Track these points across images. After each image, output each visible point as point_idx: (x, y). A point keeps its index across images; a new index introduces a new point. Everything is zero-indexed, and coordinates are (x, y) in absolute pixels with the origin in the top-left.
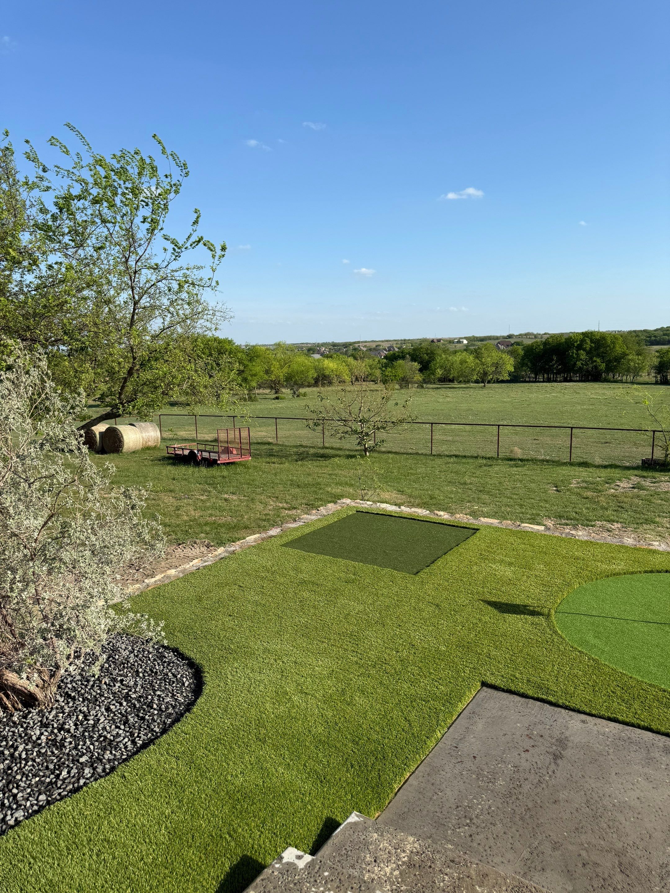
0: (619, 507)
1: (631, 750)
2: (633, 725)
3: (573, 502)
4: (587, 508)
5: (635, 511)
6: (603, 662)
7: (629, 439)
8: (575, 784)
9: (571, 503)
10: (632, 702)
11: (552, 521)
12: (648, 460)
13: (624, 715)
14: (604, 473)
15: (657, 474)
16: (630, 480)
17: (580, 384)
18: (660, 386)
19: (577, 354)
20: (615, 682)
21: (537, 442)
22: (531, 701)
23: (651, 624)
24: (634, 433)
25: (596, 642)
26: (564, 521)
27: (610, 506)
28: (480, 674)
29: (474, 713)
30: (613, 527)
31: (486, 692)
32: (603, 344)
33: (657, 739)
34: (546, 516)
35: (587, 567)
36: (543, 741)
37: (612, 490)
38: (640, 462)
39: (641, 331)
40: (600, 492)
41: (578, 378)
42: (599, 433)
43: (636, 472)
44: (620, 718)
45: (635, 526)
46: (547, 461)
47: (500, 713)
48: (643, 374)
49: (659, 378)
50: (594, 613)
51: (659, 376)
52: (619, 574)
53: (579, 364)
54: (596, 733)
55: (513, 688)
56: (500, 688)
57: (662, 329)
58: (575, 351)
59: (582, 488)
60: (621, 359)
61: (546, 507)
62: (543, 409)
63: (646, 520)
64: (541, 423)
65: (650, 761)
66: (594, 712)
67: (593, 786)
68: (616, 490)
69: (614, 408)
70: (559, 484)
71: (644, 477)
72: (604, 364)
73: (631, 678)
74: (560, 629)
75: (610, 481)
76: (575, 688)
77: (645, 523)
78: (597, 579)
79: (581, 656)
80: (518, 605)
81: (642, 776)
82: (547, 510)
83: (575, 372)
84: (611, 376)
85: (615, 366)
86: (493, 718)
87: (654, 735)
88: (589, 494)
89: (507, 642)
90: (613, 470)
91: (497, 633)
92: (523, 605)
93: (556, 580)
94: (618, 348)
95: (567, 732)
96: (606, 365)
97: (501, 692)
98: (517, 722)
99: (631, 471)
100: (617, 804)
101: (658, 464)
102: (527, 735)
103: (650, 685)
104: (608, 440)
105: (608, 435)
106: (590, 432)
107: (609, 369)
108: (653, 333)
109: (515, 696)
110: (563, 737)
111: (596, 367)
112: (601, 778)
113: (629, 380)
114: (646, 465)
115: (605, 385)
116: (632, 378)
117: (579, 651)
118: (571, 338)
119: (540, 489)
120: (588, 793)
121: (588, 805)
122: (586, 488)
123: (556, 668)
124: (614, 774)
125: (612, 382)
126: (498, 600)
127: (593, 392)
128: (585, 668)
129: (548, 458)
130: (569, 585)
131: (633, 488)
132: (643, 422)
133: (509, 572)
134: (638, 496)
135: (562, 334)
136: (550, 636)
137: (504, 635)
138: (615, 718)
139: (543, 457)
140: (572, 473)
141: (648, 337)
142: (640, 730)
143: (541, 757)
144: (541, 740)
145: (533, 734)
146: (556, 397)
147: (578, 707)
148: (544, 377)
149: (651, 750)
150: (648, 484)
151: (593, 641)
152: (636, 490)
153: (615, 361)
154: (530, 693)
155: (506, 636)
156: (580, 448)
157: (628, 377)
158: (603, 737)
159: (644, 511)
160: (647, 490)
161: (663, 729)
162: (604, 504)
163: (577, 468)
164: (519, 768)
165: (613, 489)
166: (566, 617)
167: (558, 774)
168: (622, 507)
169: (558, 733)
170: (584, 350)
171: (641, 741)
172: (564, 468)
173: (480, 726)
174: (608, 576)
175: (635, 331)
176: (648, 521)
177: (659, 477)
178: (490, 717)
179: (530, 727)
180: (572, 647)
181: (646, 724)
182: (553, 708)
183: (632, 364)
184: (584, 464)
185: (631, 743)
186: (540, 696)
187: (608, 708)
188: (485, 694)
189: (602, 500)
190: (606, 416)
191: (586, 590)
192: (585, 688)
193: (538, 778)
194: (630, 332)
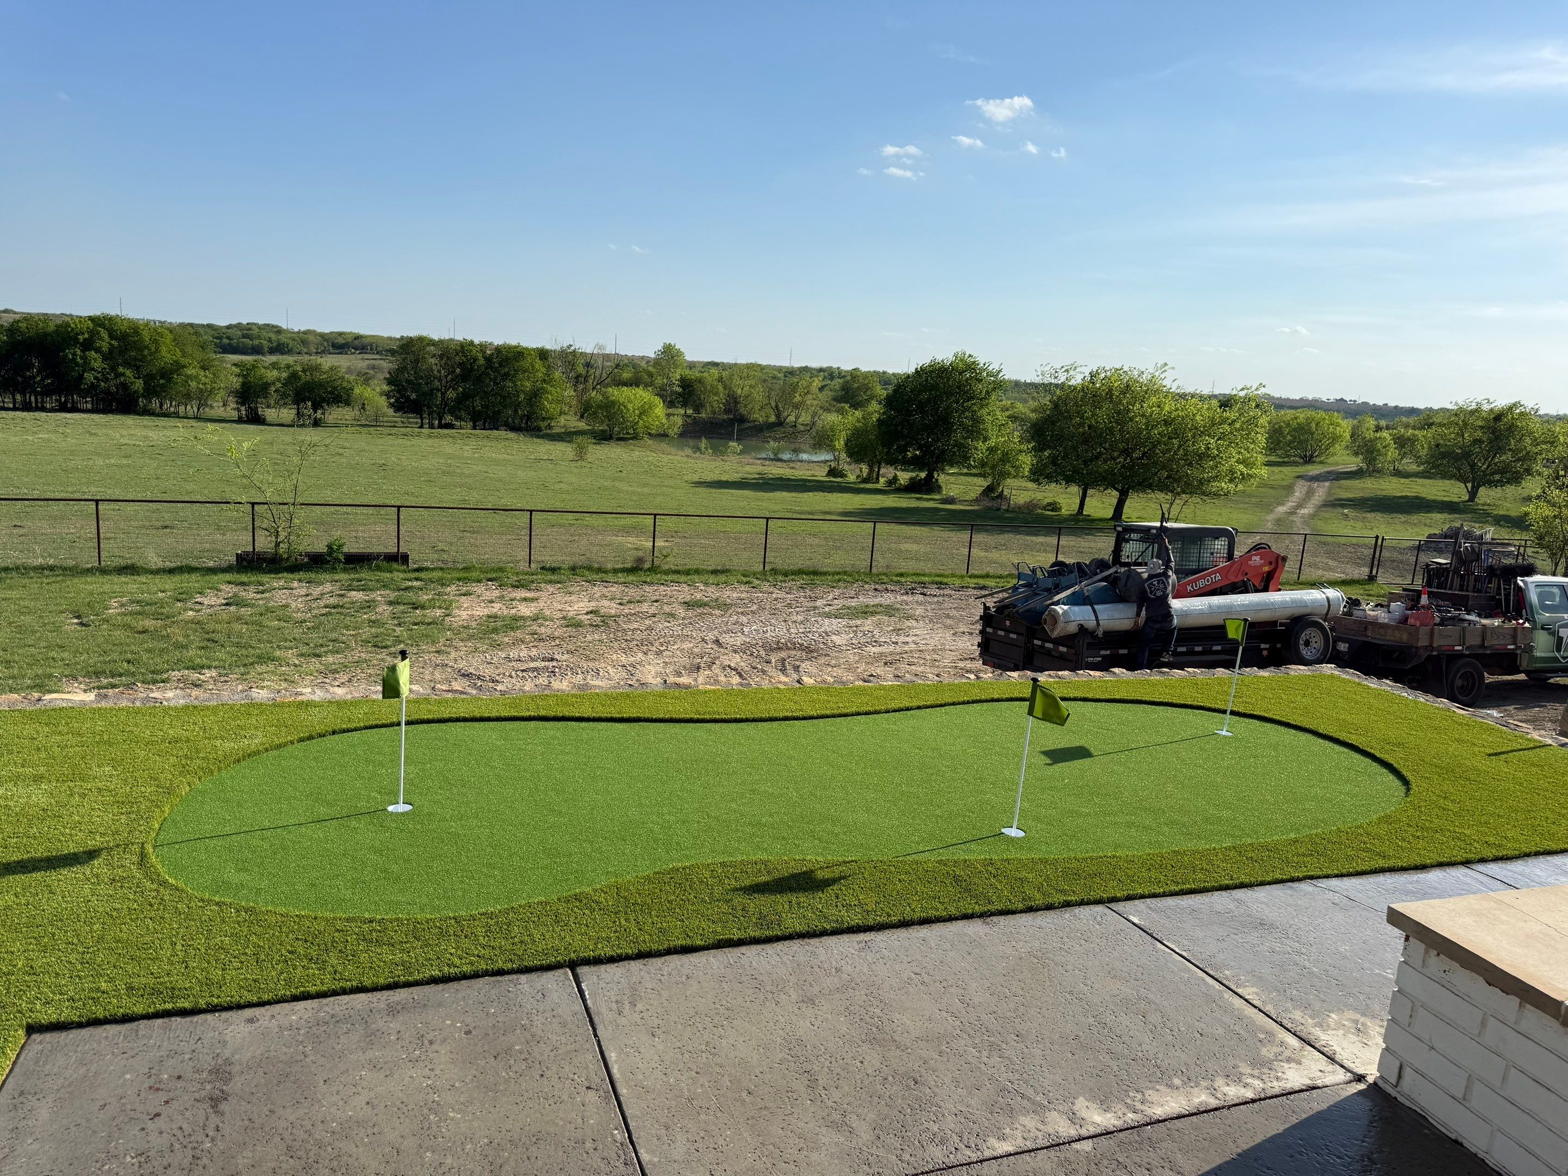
0: (208, 640)
1: (339, 1033)
2: (334, 993)
3: (117, 642)
4: (149, 651)
5: (238, 645)
6: (263, 909)
7: (207, 518)
8: (260, 1131)
9: (114, 645)
10: (325, 957)
11: (81, 683)
12: (247, 553)
13: (318, 982)
14: (171, 583)
15: (265, 578)
16: (220, 590)
17: (96, 417)
18: (247, 426)
19: (84, 358)
20: (291, 935)
21: (22, 531)
22: (143, 1023)
23: (327, 823)
24: (215, 508)
25: (244, 876)
26: (105, 681)
27: (191, 642)
28: (20, 1012)
29: (22, 1093)
30: (202, 677)
31: (41, 1043)
32: (135, 342)
33: (375, 1000)
34: (66, 676)
35: (198, 751)
36: (184, 1084)
37: (191, 613)
38: (233, 559)
39: (203, 326)
40: (168, 617)
41: (89, 406)
42: (148, 511)
43: (228, 577)
44: (312, 990)
45: (242, 670)
46: (51, 568)
47: (82, 1071)
48: (215, 404)
49: (244, 412)
50: (227, 830)
51: (243, 408)
52: (257, 753)
53: (89, 377)
54: (276, 1030)
55: (100, 1014)
56: (72, 1023)
57: (239, 326)
58: (79, 352)
59: (131, 613)
60: (172, 373)
61: (63, 660)
62: (24, 465)
63: (259, 657)
64: (24, 492)
65: (372, 1037)
66: (266, 997)
67: (291, 1118)
68: (198, 611)
69: (169, 463)
70: (84, 610)
71: (243, 584)
72: (141, 381)
73: (316, 918)
74: (170, 875)
75: (184, 596)
76: (223, 970)
77: (257, 663)
78: (220, 769)
79: (222, 911)
80: (75, 854)
81: (366, 1066)
82: (68, 665)
83: (84, 394)
84: (155, 404)
85: (163, 386)
86: (69, 1085)
87: (370, 995)
88: (149, 623)
89: (66, 932)
90: (187, 576)
91: (39, 920)
92: (84, 853)
93: (143, 789)
94: (164, 351)
95: (226, 1051)
96: (145, 383)
97: (74, 1031)
98: (124, 1074)
99: (221, 576)
100: (338, 1129)
101: (265, 560)
102: (150, 1088)
103: (348, 920)
104: (168, 523)
105: (167, 513)
106: (130, 507)
107: (150, 392)
108: (224, 330)
109: (108, 1027)
110: (220, 1061)
111: (124, 386)
112: (303, 1101)
113: (191, 414)
114: (245, 563)
115: (147, 420)
116: (196, 410)
117: (217, 904)
118: (68, 325)
119: (45, 625)
120: (287, 1135)
121: (292, 1153)
122: (140, 613)
123: (179, 947)
124: (322, 1082)
125: (158, 415)
126: (25, 857)
127: (125, 433)
128: (235, 928)
129: (51, 562)
130: (170, 791)
131: (227, 604)
132: (227, 489)
133: (39, 796)
134: (239, 619)
135: (46, 317)
136: (154, 894)
137: (57, 918)
138: (303, 992)
139: (40, 561)
140: (107, 588)
141: (216, 338)
142: (346, 997)
143: (188, 1114)
144: (180, 1084)
145: (160, 1082)
146: (49, 440)
147: (236, 999)
148: (14, 399)
149: (369, 1021)
150: (252, 595)
151: (235, 877)
152: (232, 608)
153: (162, 377)
154: (139, 1009)
155: (60, 920)
156: (115, 538)
157: (189, 407)
158: (290, 1032)
159: (253, 643)
160: (252, 606)
161: (382, 981)
162: (181, 639)
163: (115, 578)
164: (149, 1154)
165: (191, 609)
166: (177, 850)
167: (226, 1129)
168: (213, 641)
169: (209, 1059)
170: (98, 350)
171: (352, 1012)
172: (88, 580)
173: (44, 1113)
174: (239, 761)
175: (191, 325)
176: (263, 659)
177: (268, 583)
178: (62, 1087)
179: (153, 1071)
180: (202, 900)
181: (354, 984)
182: (188, 1019)
183: (193, 384)
184: (130, 570)
185: (338, 1022)
186: (160, 1007)
187: (288, 982)
188: (40, 1047)
189: (176, 633)
190: (157, 478)
191: (203, 793)
192: (242, 962)
193: (189, 1152)
194: (183, 326)
